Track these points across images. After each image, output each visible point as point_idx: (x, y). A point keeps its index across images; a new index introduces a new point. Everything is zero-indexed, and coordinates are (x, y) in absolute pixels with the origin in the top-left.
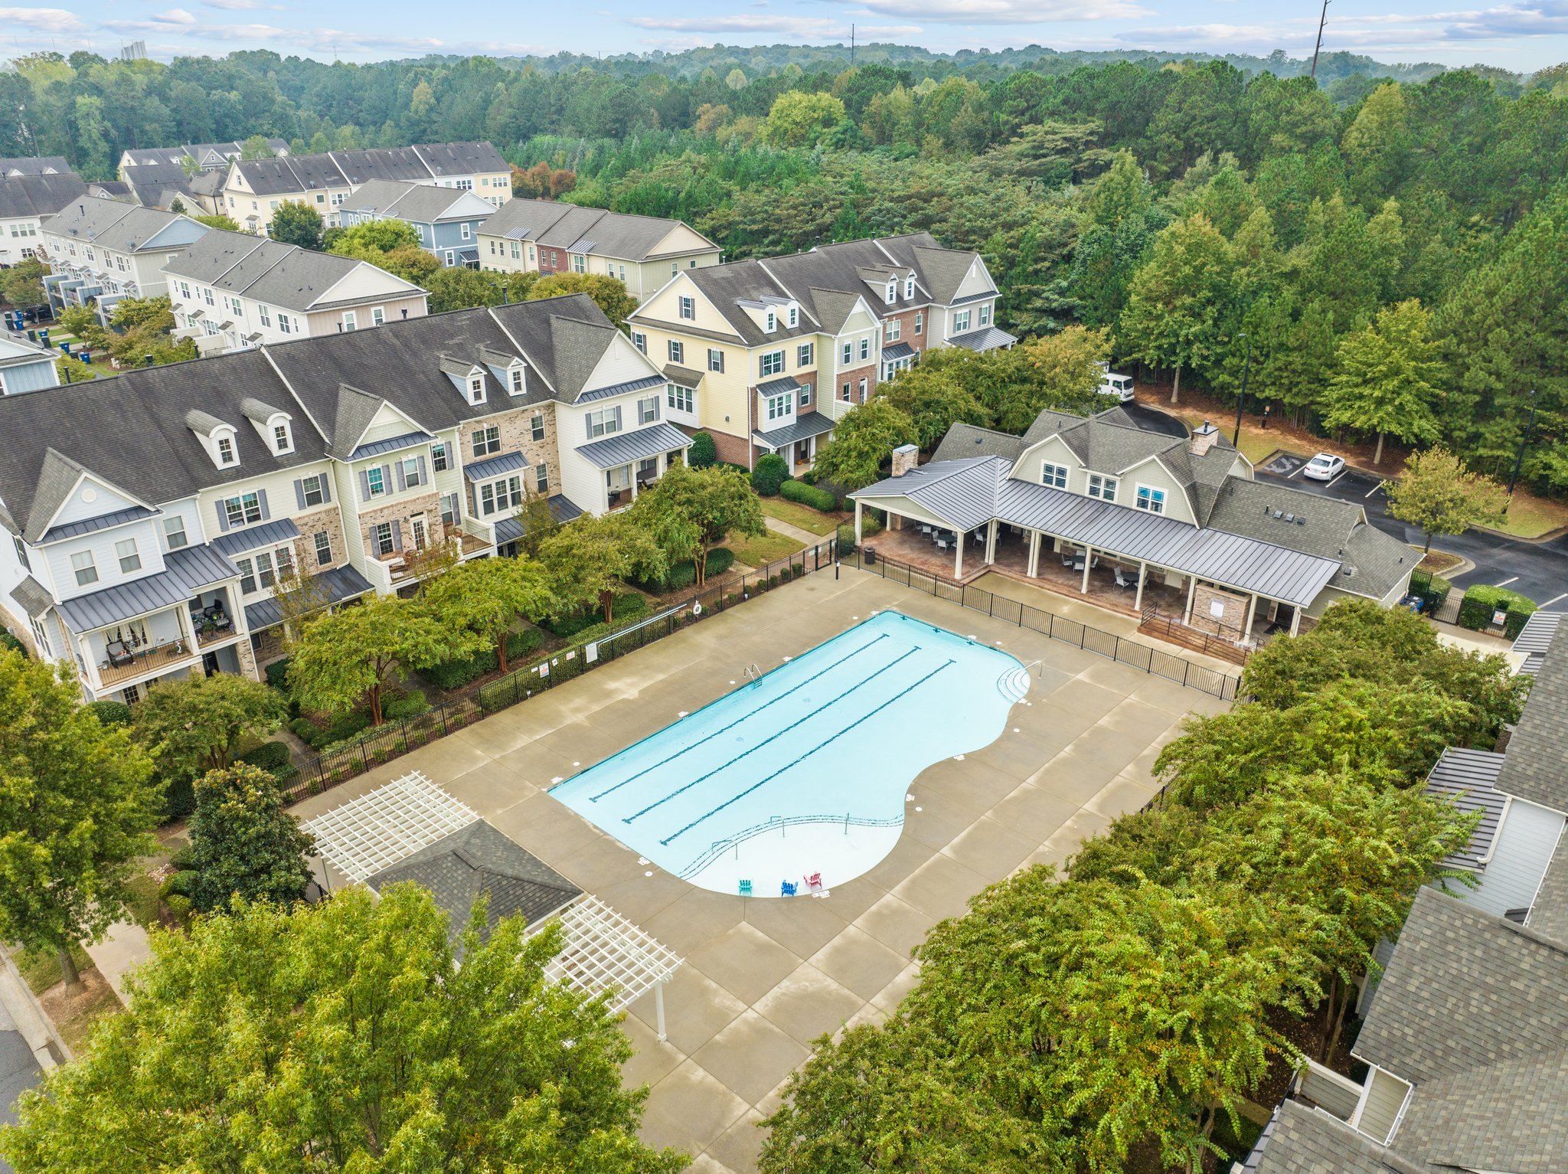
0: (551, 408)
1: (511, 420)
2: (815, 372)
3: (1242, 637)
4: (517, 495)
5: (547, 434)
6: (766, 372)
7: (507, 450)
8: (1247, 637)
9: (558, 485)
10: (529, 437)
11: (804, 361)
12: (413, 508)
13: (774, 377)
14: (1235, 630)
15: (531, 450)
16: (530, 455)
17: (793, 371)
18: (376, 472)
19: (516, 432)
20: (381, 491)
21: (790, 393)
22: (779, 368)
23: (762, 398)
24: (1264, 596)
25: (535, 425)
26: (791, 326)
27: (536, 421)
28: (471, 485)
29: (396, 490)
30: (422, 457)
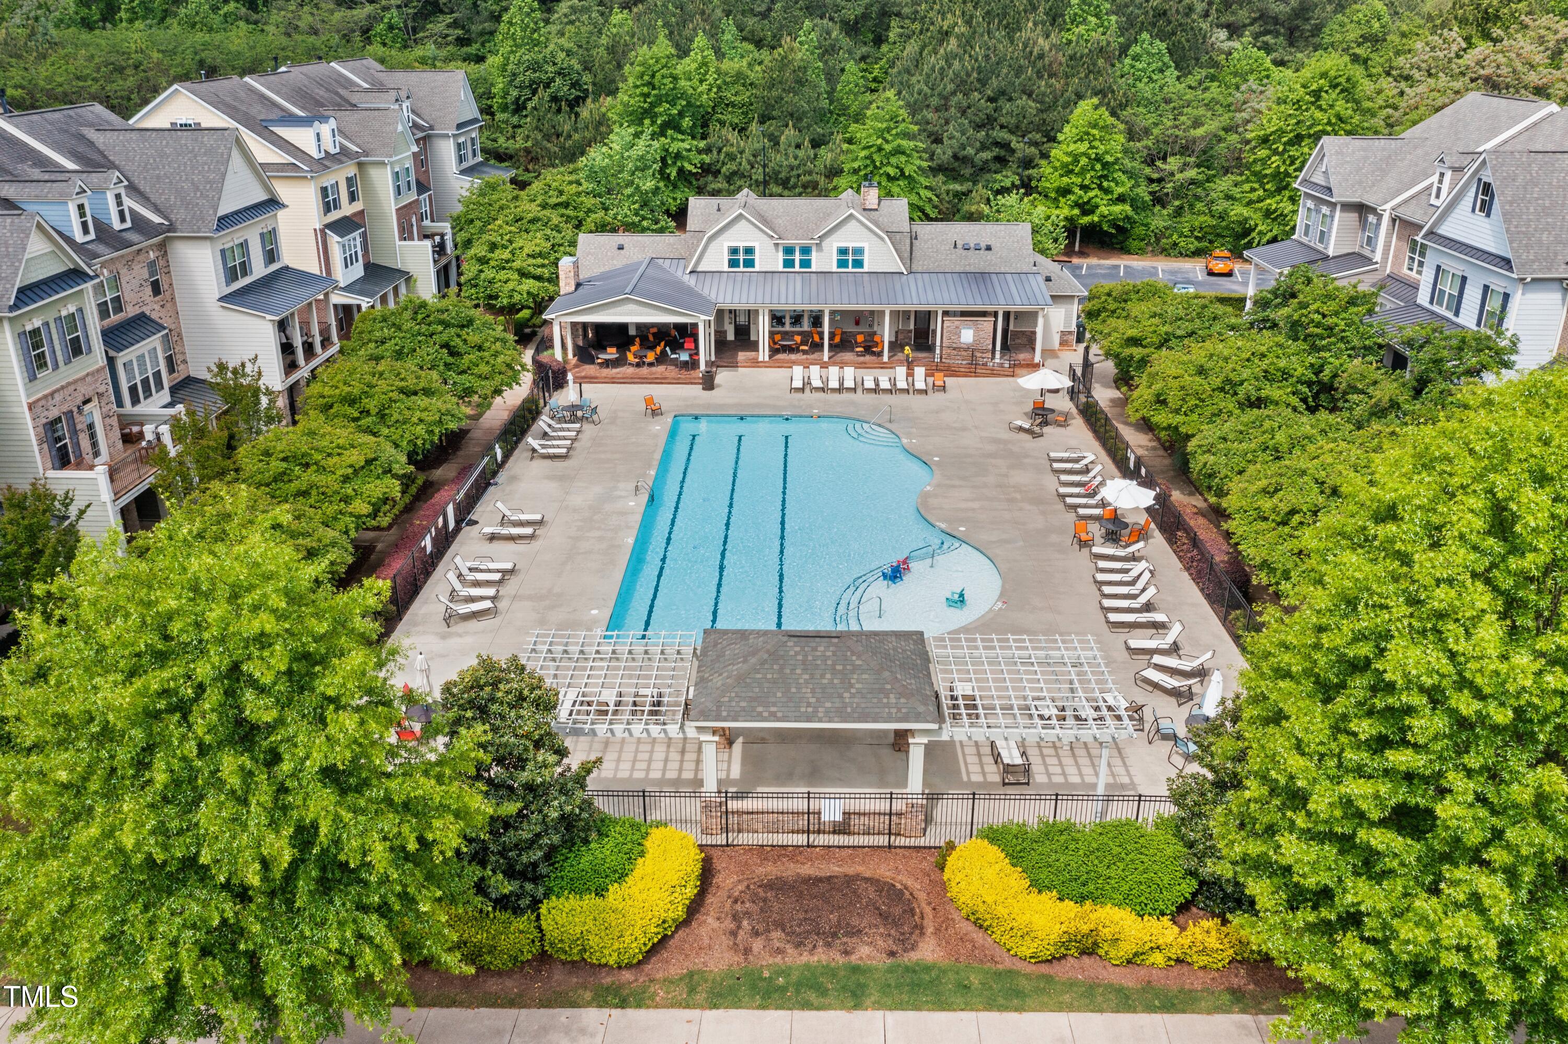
0: (163, 248)
1: (128, 264)
2: (362, 212)
3: (993, 357)
4: (158, 375)
5: (164, 286)
6: (327, 208)
7: (131, 311)
8: (998, 355)
9: (185, 362)
10: (148, 290)
11: (353, 197)
12: (84, 390)
13: (335, 215)
14: (987, 351)
15: (153, 308)
16: (154, 316)
17: (347, 209)
18: (35, 332)
19: (136, 283)
20: (46, 364)
21: (356, 234)
22: (336, 205)
23: (334, 239)
24: (1012, 308)
25: (152, 274)
26: (333, 151)
27: (152, 265)
28: (111, 361)
29: (61, 363)
30: (80, 310)
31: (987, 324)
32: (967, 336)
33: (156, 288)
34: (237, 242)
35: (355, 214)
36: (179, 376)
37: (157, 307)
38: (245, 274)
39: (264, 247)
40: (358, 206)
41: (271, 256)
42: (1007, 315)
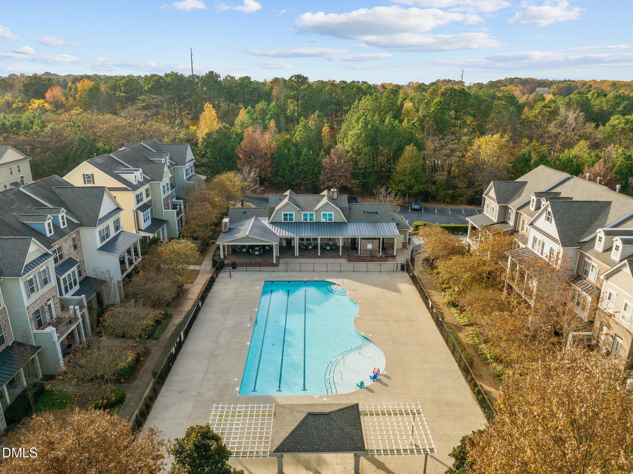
0: (78, 232)
1: (66, 241)
2: (151, 200)
3: (379, 253)
4: (75, 280)
5: (78, 245)
6: (138, 202)
7: (66, 258)
8: (381, 253)
9: (85, 271)
10: (73, 249)
11: (147, 196)
12: (47, 297)
13: (141, 204)
14: (377, 251)
15: (74, 255)
16: (74, 258)
17: (145, 200)
18: (31, 280)
19: (68, 247)
20: (34, 291)
21: (149, 210)
22: (141, 200)
23: (141, 214)
24: (385, 237)
25: (74, 242)
26: (141, 180)
27: (74, 240)
28: (58, 280)
29: (40, 289)
30: (47, 267)
31: (377, 242)
32: (370, 246)
33: (75, 247)
34: (105, 226)
35: (148, 202)
36: (82, 277)
37: (75, 254)
38: (107, 237)
39: (115, 226)
40: (149, 198)
41: (117, 228)
42: (383, 239)
